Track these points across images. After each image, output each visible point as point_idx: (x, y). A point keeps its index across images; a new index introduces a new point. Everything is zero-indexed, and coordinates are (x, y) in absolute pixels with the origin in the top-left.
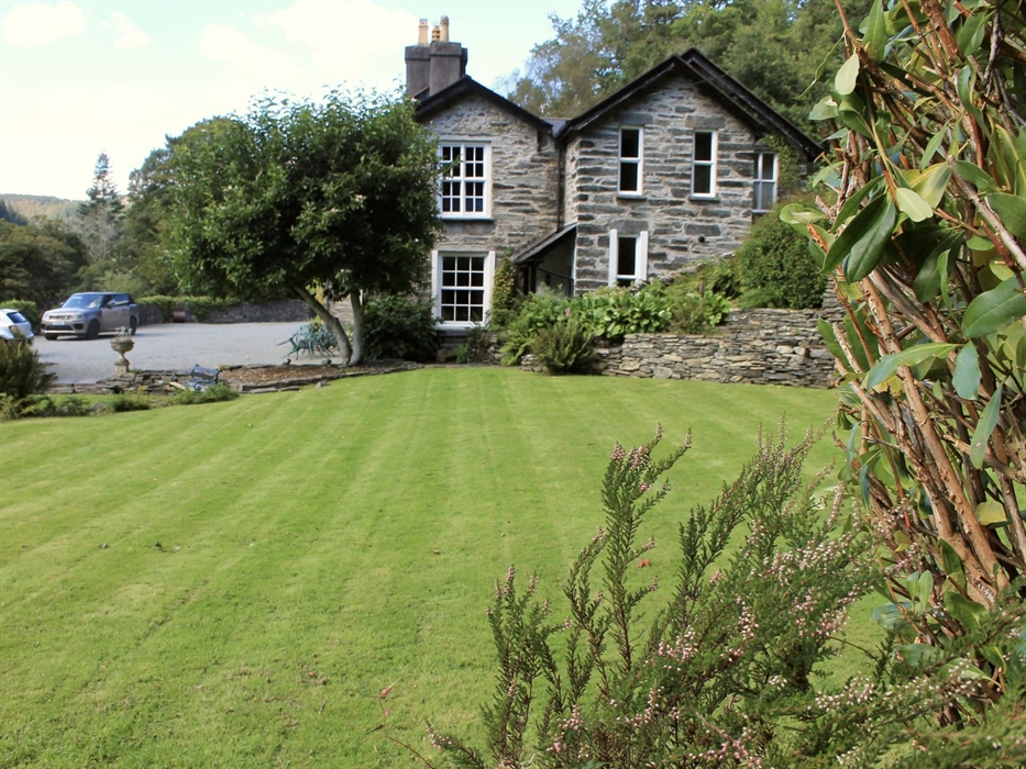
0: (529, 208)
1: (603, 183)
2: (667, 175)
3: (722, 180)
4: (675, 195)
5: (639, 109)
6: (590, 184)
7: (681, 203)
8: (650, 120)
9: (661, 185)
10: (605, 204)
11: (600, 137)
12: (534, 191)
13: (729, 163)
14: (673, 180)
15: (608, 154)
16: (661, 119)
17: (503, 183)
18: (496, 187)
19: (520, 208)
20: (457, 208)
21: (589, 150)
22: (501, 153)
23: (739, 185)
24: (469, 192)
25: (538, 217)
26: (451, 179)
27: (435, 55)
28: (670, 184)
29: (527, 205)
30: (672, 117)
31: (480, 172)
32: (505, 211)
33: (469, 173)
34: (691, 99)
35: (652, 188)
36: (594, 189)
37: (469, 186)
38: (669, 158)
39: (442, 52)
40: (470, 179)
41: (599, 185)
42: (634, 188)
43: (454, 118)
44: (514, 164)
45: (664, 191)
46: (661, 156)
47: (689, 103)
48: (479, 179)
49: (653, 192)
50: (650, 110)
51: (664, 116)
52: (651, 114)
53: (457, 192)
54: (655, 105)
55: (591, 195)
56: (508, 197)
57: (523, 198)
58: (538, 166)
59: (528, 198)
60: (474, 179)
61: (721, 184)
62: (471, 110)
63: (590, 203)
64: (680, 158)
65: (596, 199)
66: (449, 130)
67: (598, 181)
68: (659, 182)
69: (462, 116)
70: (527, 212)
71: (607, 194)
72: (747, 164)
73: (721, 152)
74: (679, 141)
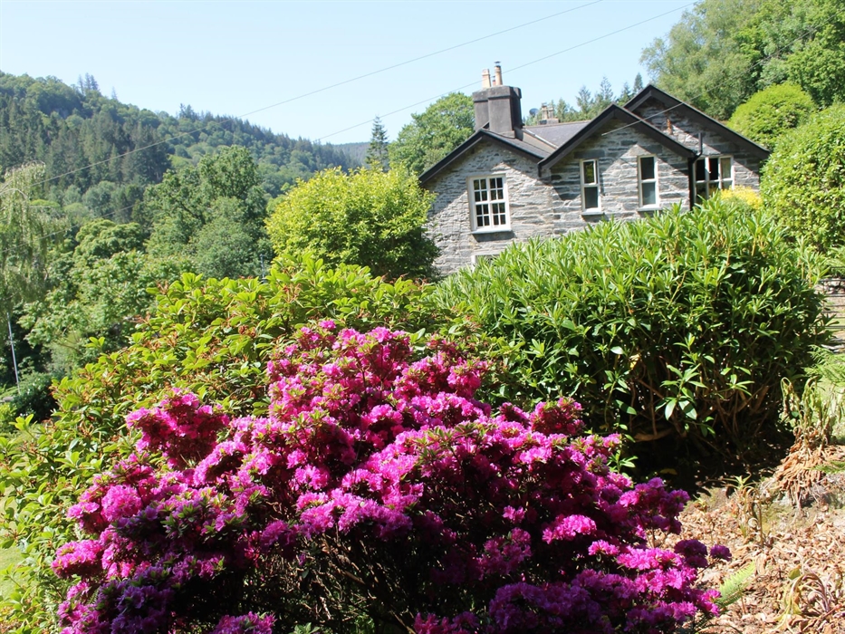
0: (537, 220)
1: (571, 205)
2: (619, 194)
3: (663, 193)
4: (627, 209)
5: (593, 146)
6: (561, 207)
7: (631, 214)
8: (602, 154)
9: (615, 202)
10: (574, 221)
11: (565, 171)
12: (540, 207)
13: (667, 180)
14: (624, 198)
15: (572, 183)
16: (610, 152)
17: (516, 203)
18: (512, 206)
19: (530, 220)
20: (487, 223)
21: (558, 181)
22: (513, 181)
23: (678, 195)
24: (495, 211)
25: (544, 226)
26: (482, 203)
27: (491, 99)
28: (622, 201)
29: (536, 217)
30: (619, 149)
31: (501, 196)
32: (520, 223)
33: (493, 197)
34: (634, 134)
35: (608, 205)
36: (565, 211)
37: (495, 206)
38: (620, 181)
39: (496, 95)
40: (494, 202)
41: (568, 206)
42: (595, 205)
43: (477, 159)
44: (522, 189)
45: (618, 206)
46: (612, 180)
47: (632, 137)
48: (501, 201)
49: (609, 208)
50: (602, 146)
51: (613, 150)
52: (603, 149)
53: (486, 211)
54: (605, 142)
55: (563, 215)
56: (520, 213)
57: (531, 213)
58: (541, 189)
59: (536, 213)
60: (498, 201)
61: (662, 197)
62: (489, 152)
63: (562, 220)
64: (628, 180)
65: (567, 218)
66: (475, 168)
67: (567, 204)
68: (613, 200)
69: (483, 157)
70: (535, 223)
71: (574, 213)
72: (683, 179)
73: (660, 172)
74: (626, 167)
